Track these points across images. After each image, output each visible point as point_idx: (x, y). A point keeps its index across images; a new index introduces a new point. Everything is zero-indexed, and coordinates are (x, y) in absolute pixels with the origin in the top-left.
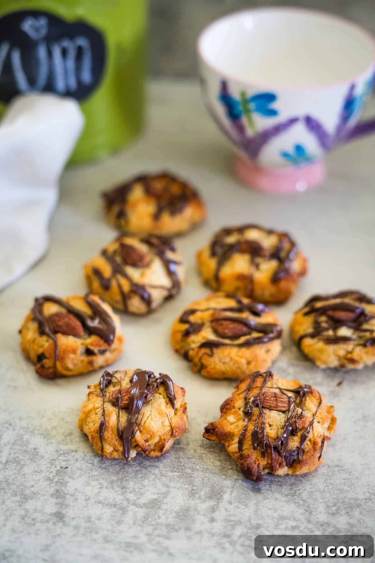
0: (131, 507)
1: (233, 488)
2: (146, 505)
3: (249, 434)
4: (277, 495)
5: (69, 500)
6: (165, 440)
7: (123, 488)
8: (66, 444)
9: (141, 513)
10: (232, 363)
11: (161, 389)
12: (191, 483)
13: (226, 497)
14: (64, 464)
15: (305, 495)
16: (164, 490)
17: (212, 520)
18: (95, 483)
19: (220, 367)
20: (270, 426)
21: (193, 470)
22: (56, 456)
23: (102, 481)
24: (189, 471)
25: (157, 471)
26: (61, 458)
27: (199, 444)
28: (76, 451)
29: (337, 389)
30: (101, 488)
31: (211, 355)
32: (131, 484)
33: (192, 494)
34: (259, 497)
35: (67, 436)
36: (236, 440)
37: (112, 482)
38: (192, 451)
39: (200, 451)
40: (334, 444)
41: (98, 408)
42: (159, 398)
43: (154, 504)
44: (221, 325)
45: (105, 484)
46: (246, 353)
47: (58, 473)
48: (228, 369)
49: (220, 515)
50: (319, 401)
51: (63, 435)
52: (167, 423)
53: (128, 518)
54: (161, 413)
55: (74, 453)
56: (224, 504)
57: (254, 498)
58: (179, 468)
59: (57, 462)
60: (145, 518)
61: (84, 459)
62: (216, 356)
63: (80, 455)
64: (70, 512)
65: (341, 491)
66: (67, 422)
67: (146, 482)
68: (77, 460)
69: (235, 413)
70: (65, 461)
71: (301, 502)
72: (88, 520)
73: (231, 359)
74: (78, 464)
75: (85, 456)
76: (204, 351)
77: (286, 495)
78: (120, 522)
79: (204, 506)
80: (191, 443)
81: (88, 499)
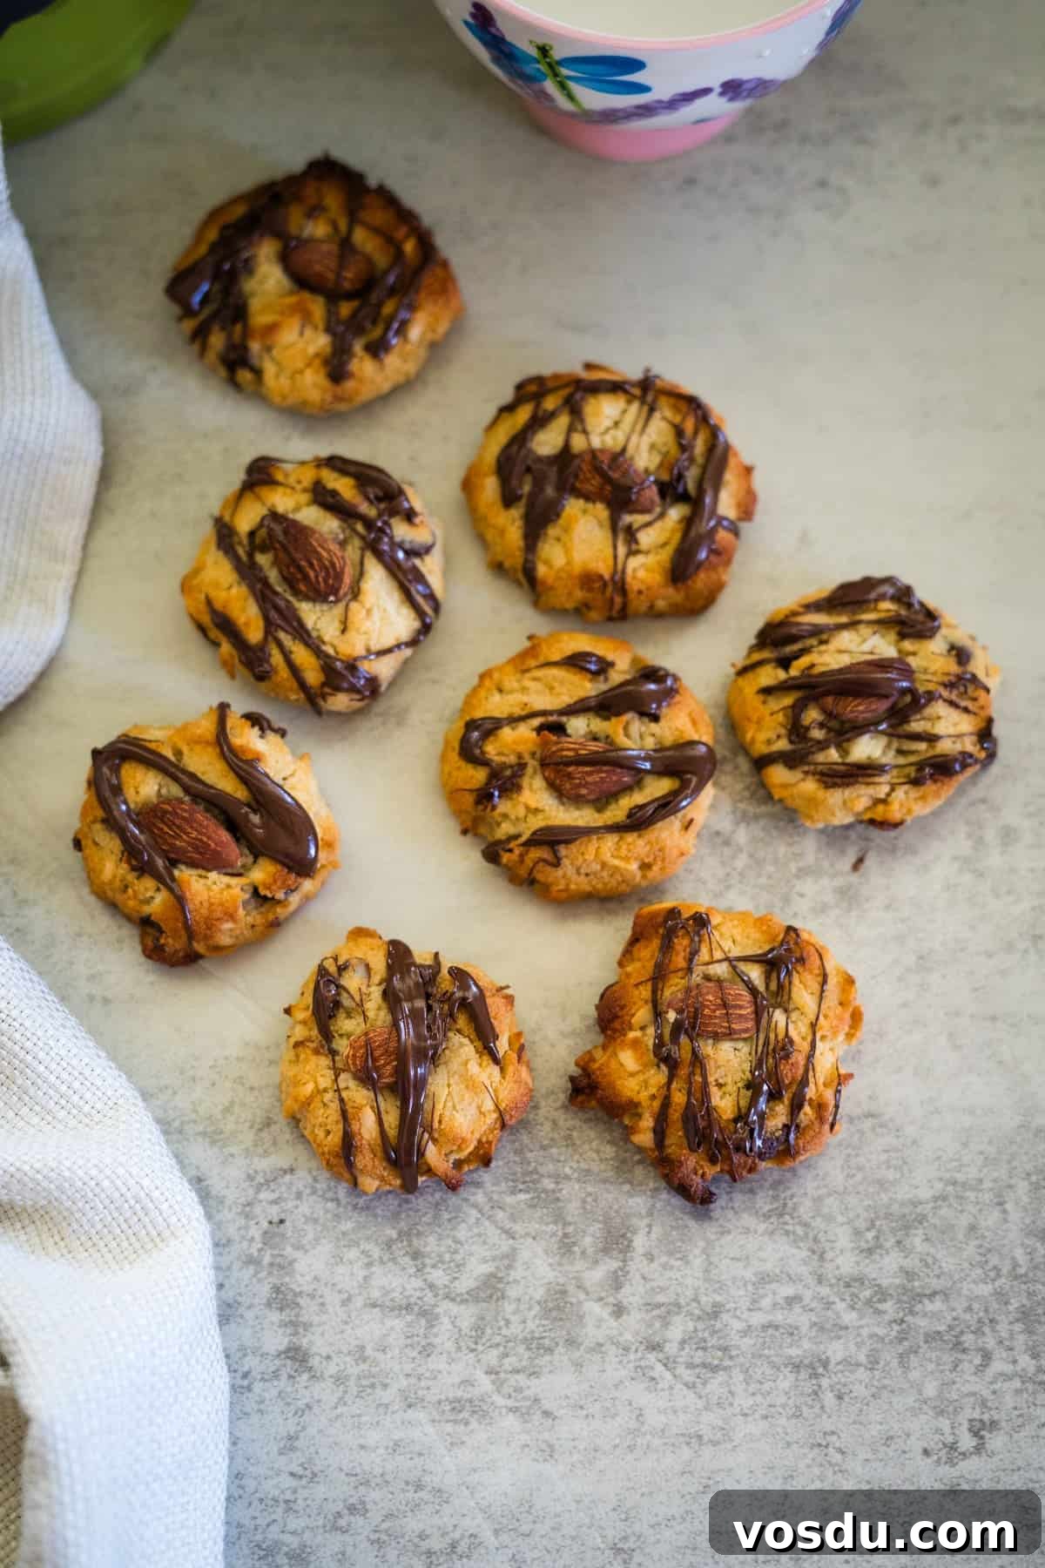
0: (445, 1306)
1: (650, 1214)
2: (473, 1296)
3: (675, 1115)
4: (747, 1220)
5: (309, 1310)
6: (489, 1143)
7: (416, 1255)
8: (266, 1154)
9: (466, 1315)
10: (605, 874)
11: (462, 1021)
12: (559, 1218)
13: (640, 1242)
14: (274, 1212)
15: (805, 1209)
16: (505, 1245)
17: (619, 1311)
18: (353, 1254)
19: (580, 884)
20: (720, 1086)
21: (558, 1178)
22: (251, 1192)
23: (365, 1246)
24: (548, 1184)
25: (479, 1197)
26: (263, 1195)
27: (559, 1104)
28: (292, 1170)
29: (854, 878)
30: (369, 1265)
31: (557, 863)
32: (431, 1244)
33: (566, 1246)
34: (710, 1230)
35: (260, 1130)
36: (647, 1122)
37: (389, 1244)
38: (547, 1126)
39: (566, 1120)
40: (859, 1052)
41: (325, 1090)
42: (462, 1045)
43: (491, 1289)
44: (570, 776)
45: (376, 1252)
46: (638, 844)
47: (267, 1238)
48: (600, 886)
49: (632, 1294)
50: (820, 979)
51: (251, 1127)
52: (489, 1105)
53: (443, 1335)
54: (471, 1085)
55: (288, 1177)
56: (637, 1264)
57: (700, 1235)
58: (526, 1180)
59: (257, 1210)
60: (479, 1329)
61: (314, 1192)
62: (565, 862)
63: (302, 1179)
64: (317, 1343)
65: (882, 1184)
66: (252, 1089)
67: (462, 1232)
68: (299, 1196)
69: (636, 1044)
70: (275, 1202)
71: (800, 1231)
72: (360, 1354)
73: (604, 865)
74: (304, 1209)
75: (315, 1180)
76: (535, 853)
77: (767, 1216)
78: (427, 1350)
79: (596, 1275)
80: (543, 1103)
81: (346, 1302)
